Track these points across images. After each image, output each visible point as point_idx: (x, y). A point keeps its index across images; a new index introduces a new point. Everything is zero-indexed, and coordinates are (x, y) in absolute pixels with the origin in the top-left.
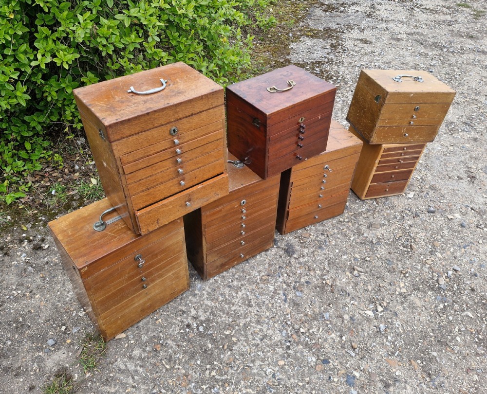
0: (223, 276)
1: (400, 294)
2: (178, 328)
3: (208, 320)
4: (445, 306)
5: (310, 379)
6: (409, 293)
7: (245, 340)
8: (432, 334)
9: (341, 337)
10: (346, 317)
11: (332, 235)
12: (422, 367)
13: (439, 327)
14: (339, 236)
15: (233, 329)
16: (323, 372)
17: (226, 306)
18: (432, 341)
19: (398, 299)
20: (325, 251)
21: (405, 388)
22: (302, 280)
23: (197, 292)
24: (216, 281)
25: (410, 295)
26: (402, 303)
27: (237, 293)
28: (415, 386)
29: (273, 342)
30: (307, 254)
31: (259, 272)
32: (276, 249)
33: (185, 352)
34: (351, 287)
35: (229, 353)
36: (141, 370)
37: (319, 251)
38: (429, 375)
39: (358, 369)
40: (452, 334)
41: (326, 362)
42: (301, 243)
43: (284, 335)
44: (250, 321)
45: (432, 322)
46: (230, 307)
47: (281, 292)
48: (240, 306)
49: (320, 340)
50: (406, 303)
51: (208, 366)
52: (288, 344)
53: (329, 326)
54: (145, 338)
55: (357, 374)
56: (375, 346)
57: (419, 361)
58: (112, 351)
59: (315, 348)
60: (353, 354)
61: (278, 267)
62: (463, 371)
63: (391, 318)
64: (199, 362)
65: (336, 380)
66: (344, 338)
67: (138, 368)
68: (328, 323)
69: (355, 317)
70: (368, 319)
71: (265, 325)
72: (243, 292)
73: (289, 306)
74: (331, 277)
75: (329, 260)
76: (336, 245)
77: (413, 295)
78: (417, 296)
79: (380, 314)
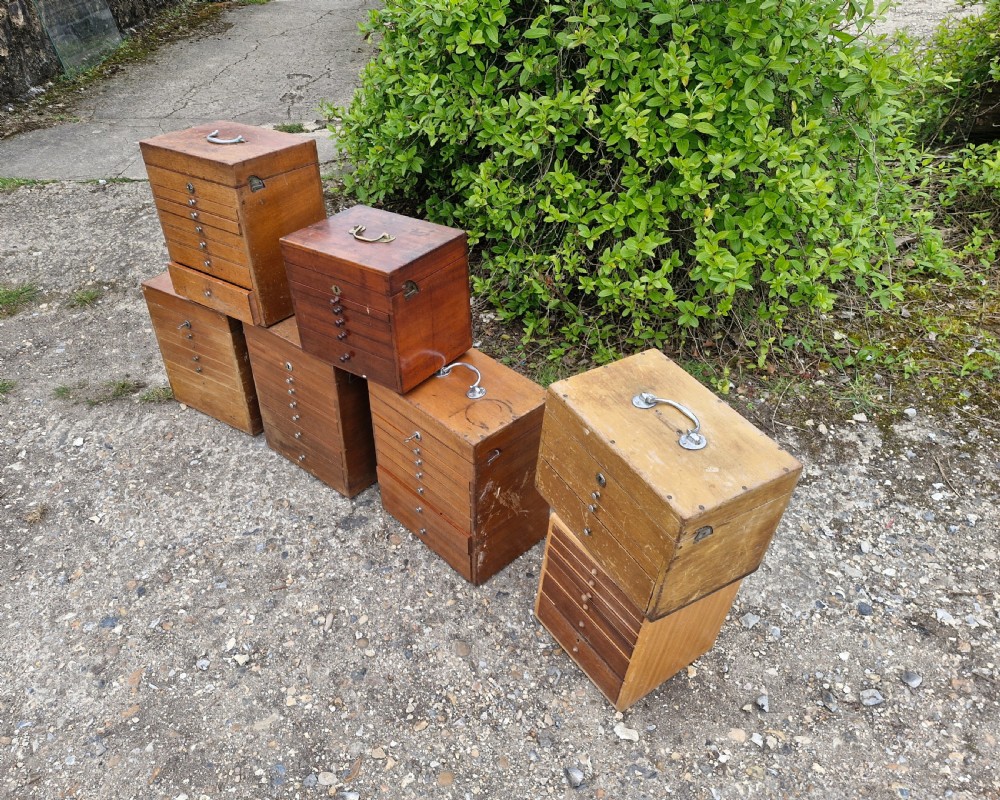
0: (281, 463)
1: (282, 696)
2: (194, 444)
3: (206, 464)
4: (259, 778)
5: (115, 577)
6: (287, 712)
7: (176, 504)
8: (193, 747)
9: (185, 608)
10: (221, 612)
11: (408, 576)
12: (125, 724)
13: (210, 765)
14: (411, 587)
15: (194, 490)
16: (126, 590)
17: (230, 476)
18: (178, 746)
19: (270, 691)
20: (364, 572)
21: (89, 694)
22: (287, 547)
23: (250, 445)
24: (272, 457)
25: (282, 712)
26: (261, 699)
27: (253, 480)
28: (91, 710)
29: (175, 531)
30: (348, 547)
31: (296, 496)
32: (349, 506)
33: (161, 458)
34: (286, 615)
35: (158, 493)
36: (141, 432)
37: (362, 563)
38: (108, 733)
39: (128, 631)
40: (193, 788)
41: (142, 592)
42: (374, 535)
43: (185, 540)
44: (206, 503)
45: (221, 752)
46: (228, 479)
47: (261, 526)
48: (230, 489)
49: (178, 582)
50: (261, 704)
51: (142, 481)
52: (170, 546)
53: (203, 591)
54: (180, 423)
55: (118, 629)
56: (168, 654)
57: (136, 720)
58: (166, 407)
59: (166, 576)
60: (153, 625)
61: (311, 514)
62: (111, 794)
63: (224, 679)
64: (148, 471)
65: (111, 604)
66: (182, 611)
67: (143, 430)
68: (208, 589)
69: (222, 625)
70: (217, 644)
71: (200, 519)
72: (255, 487)
73: (238, 540)
74: (303, 586)
75: (344, 580)
76: (384, 585)
77: (282, 718)
78: (281, 727)
79: (230, 660)
